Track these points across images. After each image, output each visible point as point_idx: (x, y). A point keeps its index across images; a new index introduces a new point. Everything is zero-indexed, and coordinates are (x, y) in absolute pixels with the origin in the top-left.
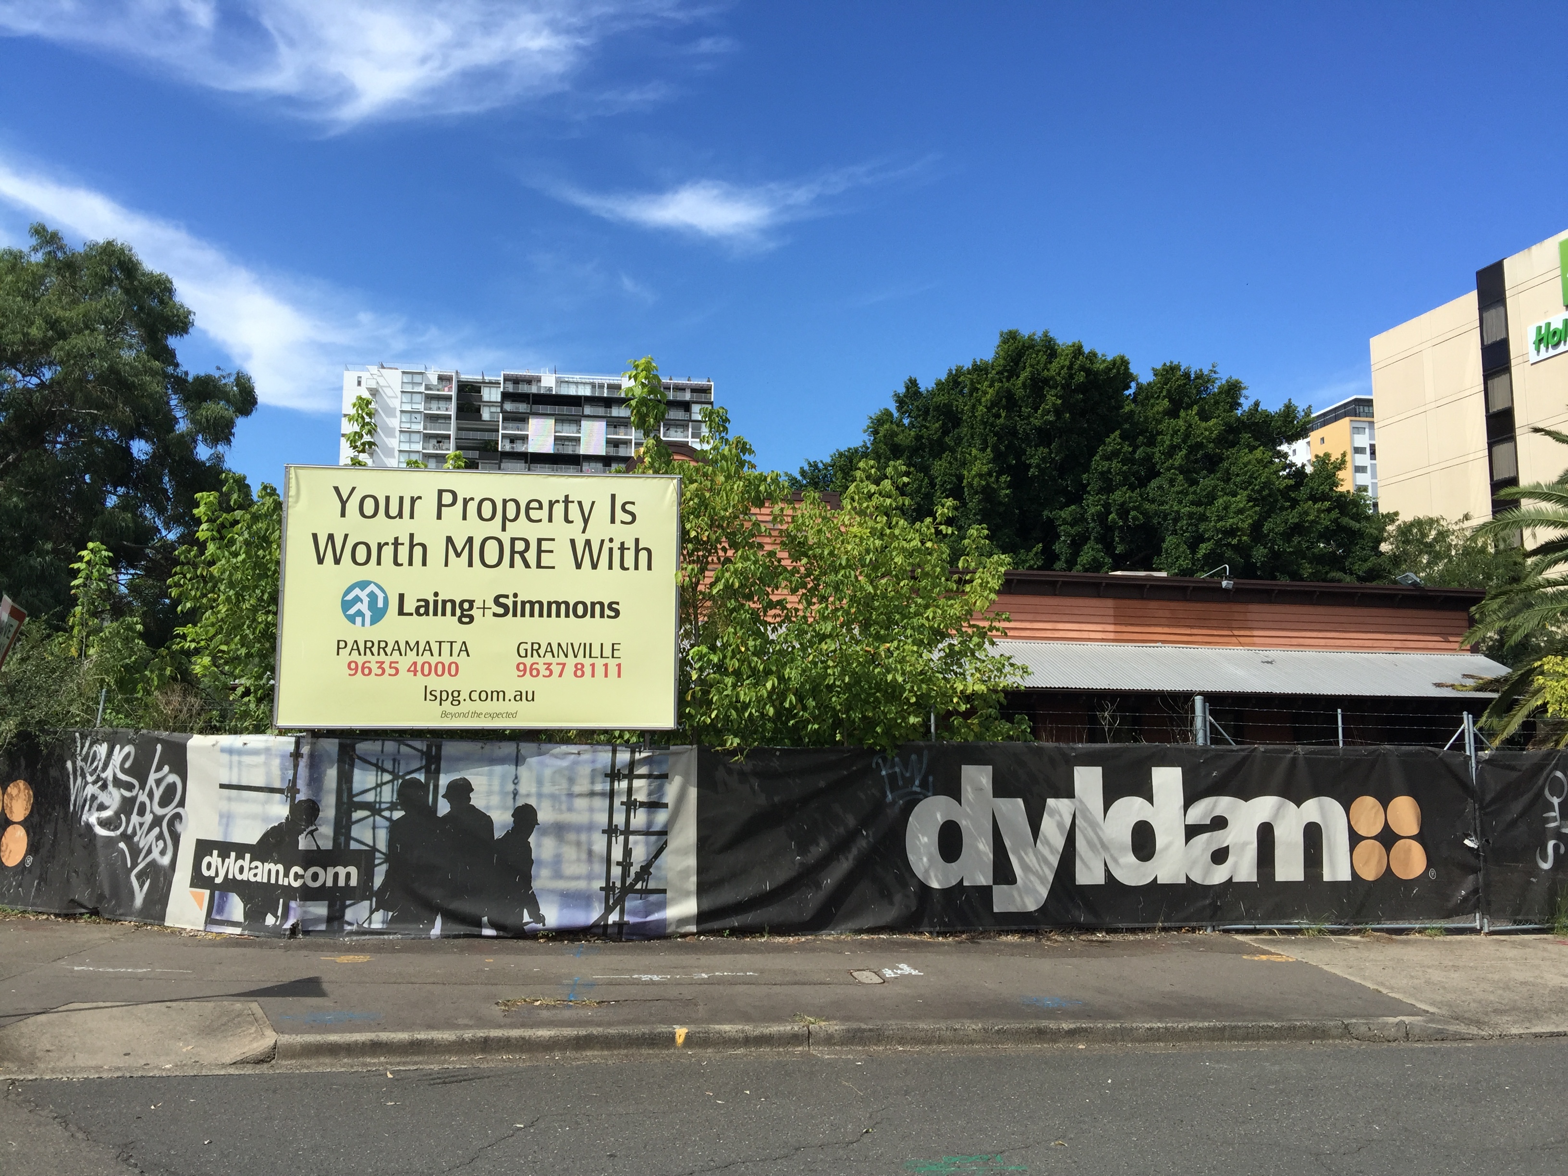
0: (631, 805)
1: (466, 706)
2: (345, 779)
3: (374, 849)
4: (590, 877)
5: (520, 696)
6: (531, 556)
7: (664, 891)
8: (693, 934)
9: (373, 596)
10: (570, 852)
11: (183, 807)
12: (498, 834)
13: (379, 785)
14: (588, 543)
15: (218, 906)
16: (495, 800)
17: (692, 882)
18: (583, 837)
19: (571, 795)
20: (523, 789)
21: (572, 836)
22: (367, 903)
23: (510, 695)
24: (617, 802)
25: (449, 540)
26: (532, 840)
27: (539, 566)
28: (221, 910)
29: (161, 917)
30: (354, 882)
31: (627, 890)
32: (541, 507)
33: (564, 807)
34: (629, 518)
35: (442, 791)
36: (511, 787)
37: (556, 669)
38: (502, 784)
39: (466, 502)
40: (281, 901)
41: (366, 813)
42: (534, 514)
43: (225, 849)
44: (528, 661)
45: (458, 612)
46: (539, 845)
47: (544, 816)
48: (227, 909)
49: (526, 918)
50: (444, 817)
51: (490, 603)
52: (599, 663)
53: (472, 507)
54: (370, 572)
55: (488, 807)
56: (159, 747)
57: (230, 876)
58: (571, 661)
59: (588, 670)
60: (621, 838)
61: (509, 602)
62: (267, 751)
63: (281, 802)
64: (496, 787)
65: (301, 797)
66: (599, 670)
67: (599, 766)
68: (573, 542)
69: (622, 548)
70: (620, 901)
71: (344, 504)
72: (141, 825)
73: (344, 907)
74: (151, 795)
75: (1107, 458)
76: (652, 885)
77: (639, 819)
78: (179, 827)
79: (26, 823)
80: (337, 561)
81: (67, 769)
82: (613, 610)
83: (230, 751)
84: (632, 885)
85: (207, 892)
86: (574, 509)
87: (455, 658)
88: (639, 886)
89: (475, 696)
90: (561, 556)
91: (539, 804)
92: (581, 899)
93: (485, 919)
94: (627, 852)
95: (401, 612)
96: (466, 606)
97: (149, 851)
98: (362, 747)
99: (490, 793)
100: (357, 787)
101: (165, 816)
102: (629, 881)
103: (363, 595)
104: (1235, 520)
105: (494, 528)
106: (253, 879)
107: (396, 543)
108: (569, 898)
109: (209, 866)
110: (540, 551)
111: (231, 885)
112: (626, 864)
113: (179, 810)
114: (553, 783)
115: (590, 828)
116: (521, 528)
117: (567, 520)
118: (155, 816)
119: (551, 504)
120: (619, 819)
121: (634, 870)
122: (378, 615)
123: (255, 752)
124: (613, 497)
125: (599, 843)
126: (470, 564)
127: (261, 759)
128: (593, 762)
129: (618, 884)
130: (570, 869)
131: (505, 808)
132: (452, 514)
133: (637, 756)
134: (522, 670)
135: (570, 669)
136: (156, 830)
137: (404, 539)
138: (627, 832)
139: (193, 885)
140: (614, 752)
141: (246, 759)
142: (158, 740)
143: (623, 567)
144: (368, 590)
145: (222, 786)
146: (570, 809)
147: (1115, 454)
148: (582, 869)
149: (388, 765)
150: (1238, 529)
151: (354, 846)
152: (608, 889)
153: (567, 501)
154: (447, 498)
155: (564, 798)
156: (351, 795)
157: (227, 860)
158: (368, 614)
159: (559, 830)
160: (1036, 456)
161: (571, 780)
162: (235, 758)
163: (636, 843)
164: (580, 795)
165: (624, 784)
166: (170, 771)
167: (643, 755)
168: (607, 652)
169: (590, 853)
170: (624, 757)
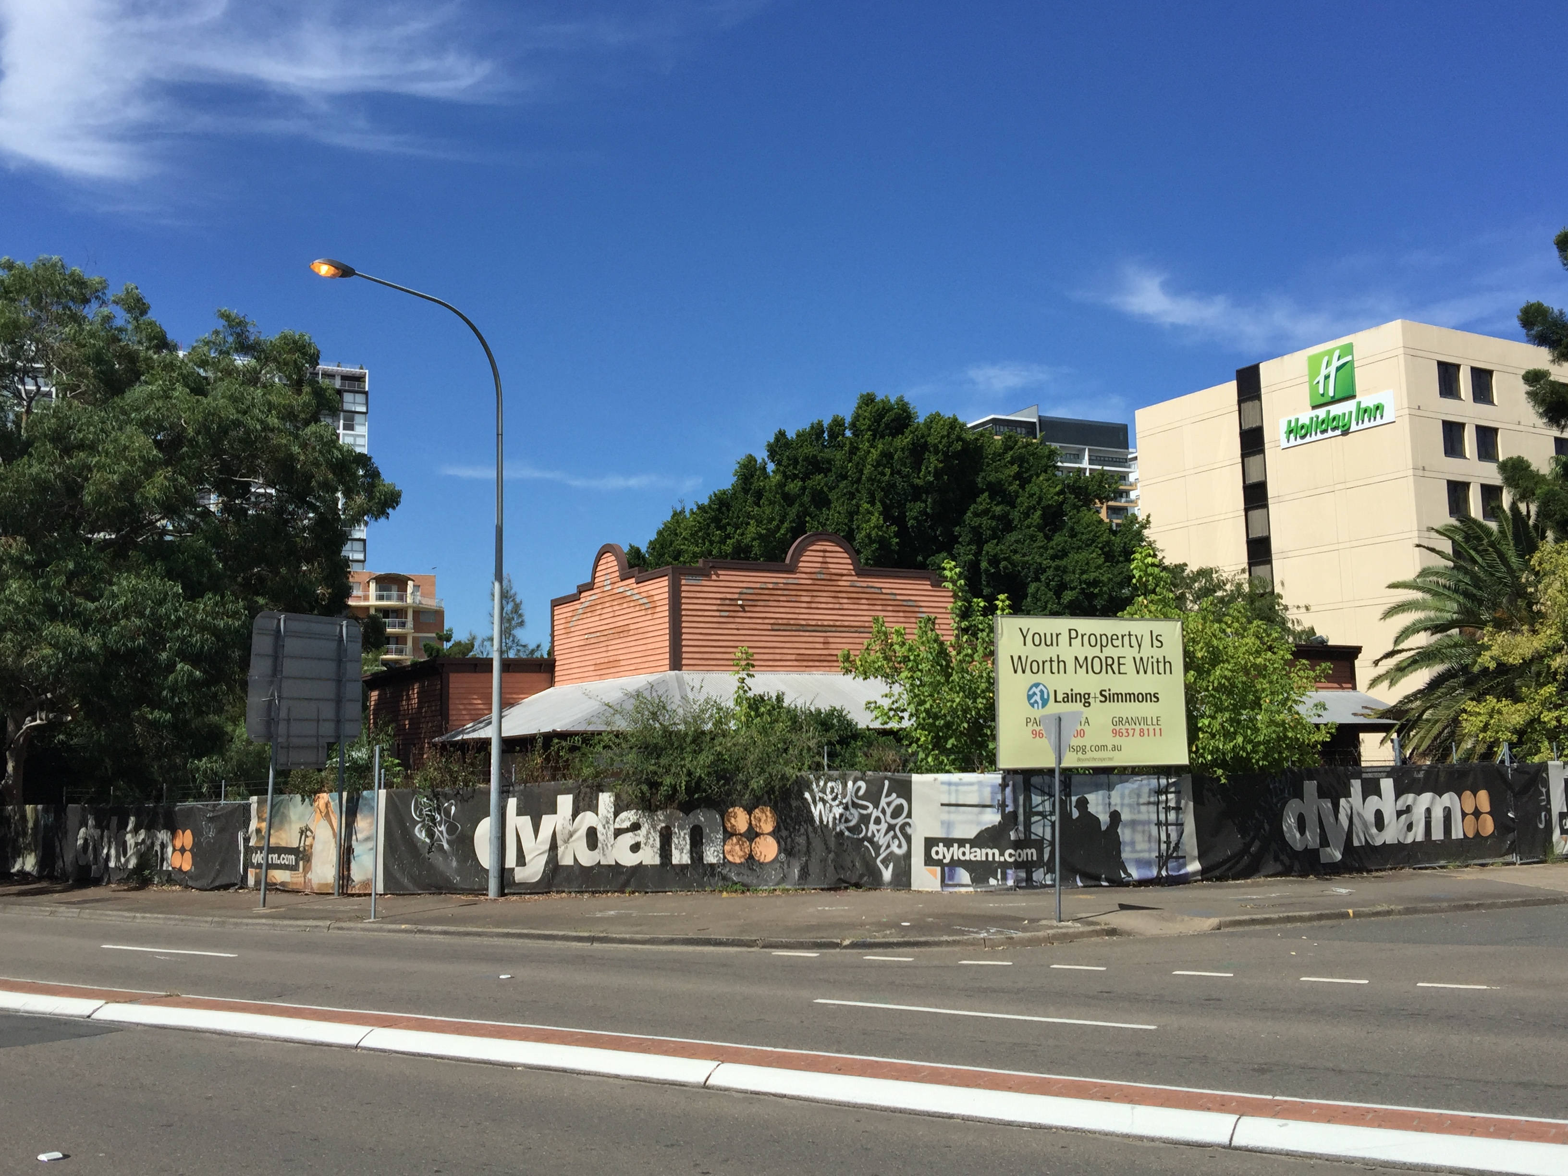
0: (1167, 809)
1: (1090, 754)
2: (1028, 799)
3: (1043, 838)
4: (1150, 851)
5: (1114, 748)
6: (1115, 667)
7: (1184, 857)
8: (1199, 880)
9: (1042, 692)
10: (1139, 837)
11: (911, 817)
12: (1104, 828)
13: (1043, 801)
14: (1141, 659)
15: (949, 876)
16: (1100, 808)
17: (1196, 853)
18: (1146, 828)
19: (1138, 804)
20: (1113, 801)
21: (1140, 828)
22: (1042, 869)
23: (1110, 748)
24: (1161, 807)
25: (1076, 658)
26: (1119, 830)
27: (1119, 673)
28: (951, 877)
29: (908, 885)
30: (1035, 858)
31: (1169, 857)
32: (1118, 639)
33: (1136, 811)
34: (1159, 644)
35: (1074, 804)
36: (1107, 801)
37: (1131, 732)
38: (1103, 799)
39: (1082, 636)
40: (999, 870)
41: (1040, 818)
42: (1115, 643)
43: (948, 843)
44: (1117, 728)
45: (1083, 700)
46: (1123, 833)
47: (1125, 816)
48: (956, 876)
49: (1123, 875)
50: (1077, 818)
51: (1098, 695)
52: (1151, 728)
53: (1086, 638)
54: (1039, 678)
55: (1097, 812)
56: (887, 783)
57: (956, 858)
58: (1138, 727)
59: (1146, 732)
60: (1164, 828)
61: (1106, 694)
62: (980, 784)
63: (994, 813)
64: (1100, 801)
65: (1008, 810)
66: (1151, 732)
67: (1152, 787)
68: (1134, 658)
69: (1158, 662)
70: (1165, 863)
71: (1025, 637)
72: (878, 831)
73: (1032, 872)
74: (884, 812)
75: (976, 515)
76: (1180, 854)
77: (1172, 816)
78: (909, 830)
79: (775, 833)
80: (1024, 672)
81: (806, 799)
82: (1155, 697)
83: (950, 784)
84: (1172, 854)
85: (939, 869)
86: (1133, 638)
87: (1082, 727)
88: (1174, 855)
89: (1093, 749)
90: (1129, 667)
91: (1122, 809)
92: (1147, 864)
93: (1103, 876)
94: (1168, 836)
95: (1056, 701)
96: (1087, 696)
97: (888, 846)
98: (1035, 780)
99: (1097, 805)
100: (1034, 803)
101: (896, 825)
102: (1170, 852)
103: (1037, 691)
104: (1096, 574)
105: (1096, 651)
106: (973, 859)
107: (1051, 661)
108: (1142, 863)
109: (937, 853)
110: (1119, 664)
111: (955, 863)
112: (1168, 843)
113: (908, 820)
114: (1130, 797)
115: (1149, 822)
116: (1109, 651)
117: (1131, 647)
118: (889, 824)
119: (1123, 637)
120: (1162, 817)
121: (1172, 845)
122: (1045, 702)
123: (971, 784)
124: (1151, 632)
125: (1154, 830)
126: (1087, 672)
127: (975, 788)
128: (1149, 785)
129: (1165, 854)
130: (1139, 847)
131: (1106, 813)
132: (1077, 642)
133: (1170, 781)
134: (1115, 733)
135: (1137, 732)
136: (892, 833)
137: (1055, 658)
138: (1167, 824)
139: (926, 864)
140: (1158, 779)
141: (961, 788)
142: (886, 778)
143: (1159, 673)
144: (1039, 688)
145: (942, 805)
146: (1139, 812)
147: (986, 512)
148: (1145, 846)
149: (1046, 790)
150: (1100, 582)
151: (1033, 837)
152: (1160, 857)
153: (1130, 635)
154: (1073, 634)
155: (1136, 806)
156: (1031, 807)
157: (951, 849)
158: (1040, 702)
159: (1133, 823)
160: (914, 510)
161: (1139, 796)
162: (953, 788)
163: (1172, 830)
164: (1144, 804)
165: (1163, 797)
166: (898, 796)
167: (1173, 780)
168: (1155, 722)
169: (1150, 836)
170: (1163, 781)
